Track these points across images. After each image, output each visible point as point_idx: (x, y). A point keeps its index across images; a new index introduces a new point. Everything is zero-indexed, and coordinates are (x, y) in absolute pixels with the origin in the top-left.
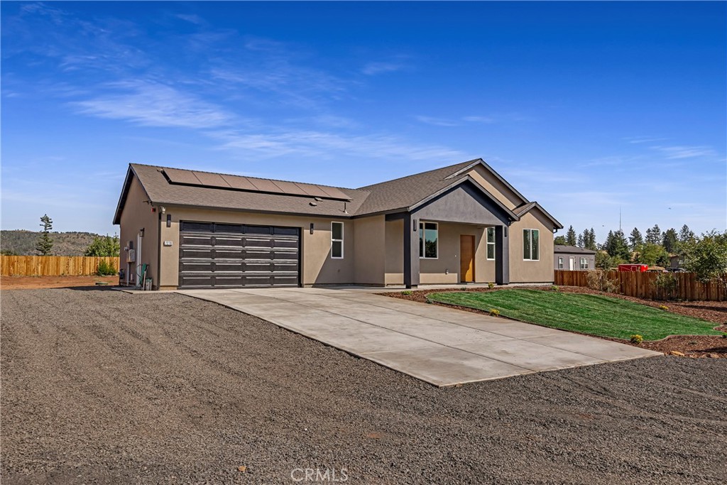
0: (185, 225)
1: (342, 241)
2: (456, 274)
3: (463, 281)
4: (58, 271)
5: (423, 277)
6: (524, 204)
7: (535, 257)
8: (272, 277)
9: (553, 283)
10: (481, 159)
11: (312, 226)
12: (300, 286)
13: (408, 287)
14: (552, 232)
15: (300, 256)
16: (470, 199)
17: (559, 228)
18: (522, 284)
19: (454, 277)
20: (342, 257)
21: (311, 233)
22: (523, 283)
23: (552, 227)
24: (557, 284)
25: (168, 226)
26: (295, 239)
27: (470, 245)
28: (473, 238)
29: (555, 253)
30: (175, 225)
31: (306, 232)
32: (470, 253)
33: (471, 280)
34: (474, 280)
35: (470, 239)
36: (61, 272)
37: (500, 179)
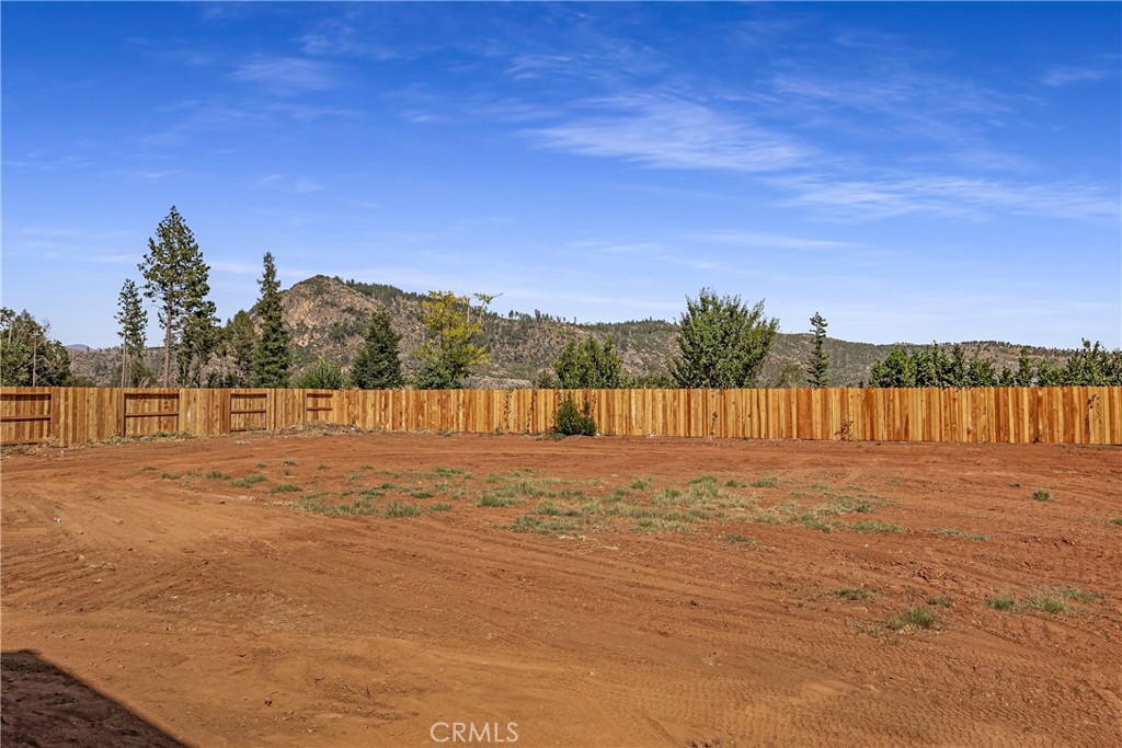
4: (489, 423)
36: (496, 425)
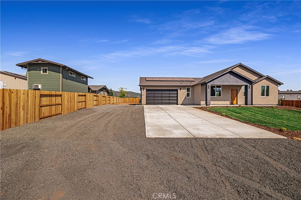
0: (147, 90)
1: (190, 92)
2: (229, 102)
3: (232, 104)
5: (212, 102)
6: (262, 77)
7: (267, 95)
8: (169, 102)
9: (278, 105)
10: (241, 63)
11: (180, 89)
12: (177, 105)
13: (207, 105)
14: (278, 86)
15: (177, 97)
16: (232, 77)
17: (281, 84)
19: (228, 102)
20: (190, 97)
21: (180, 91)
23: (277, 84)
24: (279, 105)
25: (143, 90)
26: (176, 92)
27: (236, 92)
28: (237, 90)
29: (279, 94)
30: (145, 90)
31: (179, 90)
32: (235, 95)
34: (237, 103)
35: (236, 90)
37: (250, 69)
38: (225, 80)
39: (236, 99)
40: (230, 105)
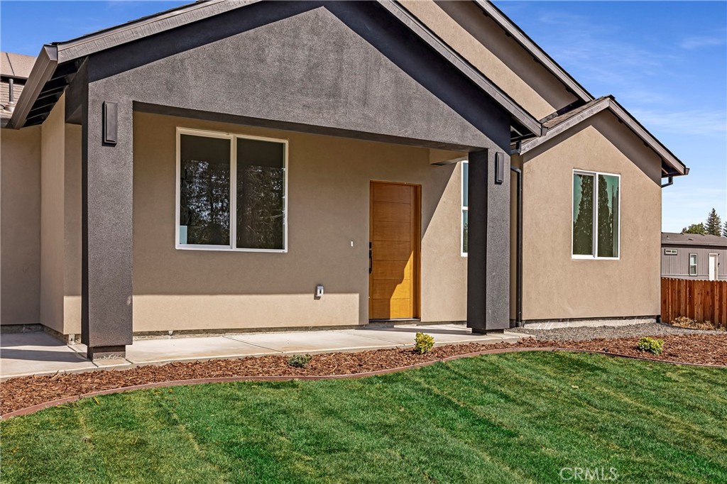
2: (357, 296)
3: (378, 318)
6: (580, 102)
7: (608, 249)
9: (658, 318)
14: (659, 183)
17: (679, 174)
18: (568, 325)
19: (348, 305)
22: (571, 320)
23: (658, 170)
24: (668, 323)
28: (417, 190)
29: (663, 245)
32: (408, 237)
33: (409, 314)
34: (417, 316)
38: (298, 73)
39: (408, 270)
40: (360, 327)
